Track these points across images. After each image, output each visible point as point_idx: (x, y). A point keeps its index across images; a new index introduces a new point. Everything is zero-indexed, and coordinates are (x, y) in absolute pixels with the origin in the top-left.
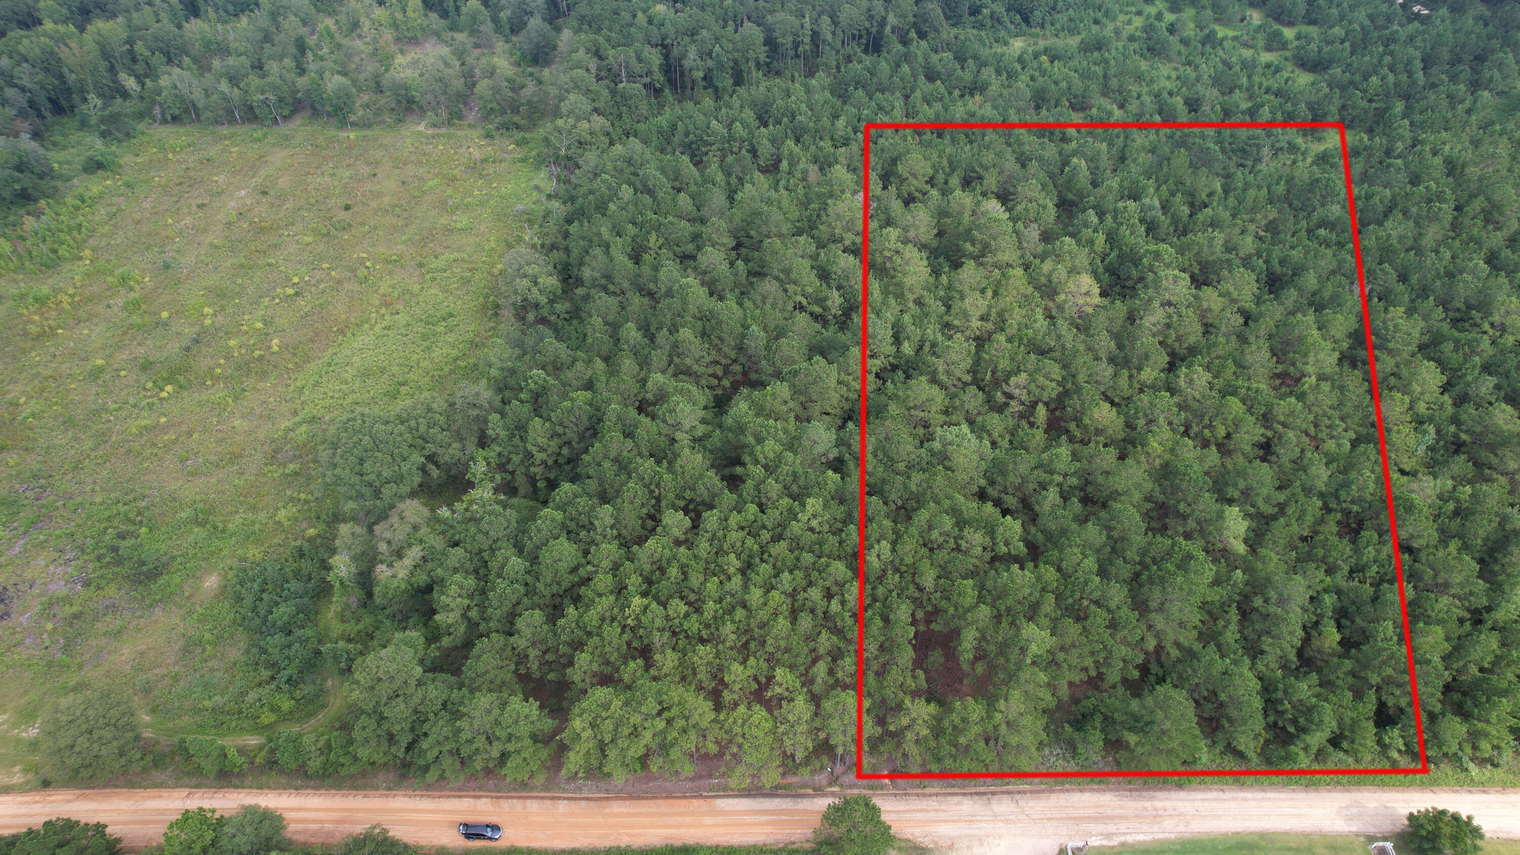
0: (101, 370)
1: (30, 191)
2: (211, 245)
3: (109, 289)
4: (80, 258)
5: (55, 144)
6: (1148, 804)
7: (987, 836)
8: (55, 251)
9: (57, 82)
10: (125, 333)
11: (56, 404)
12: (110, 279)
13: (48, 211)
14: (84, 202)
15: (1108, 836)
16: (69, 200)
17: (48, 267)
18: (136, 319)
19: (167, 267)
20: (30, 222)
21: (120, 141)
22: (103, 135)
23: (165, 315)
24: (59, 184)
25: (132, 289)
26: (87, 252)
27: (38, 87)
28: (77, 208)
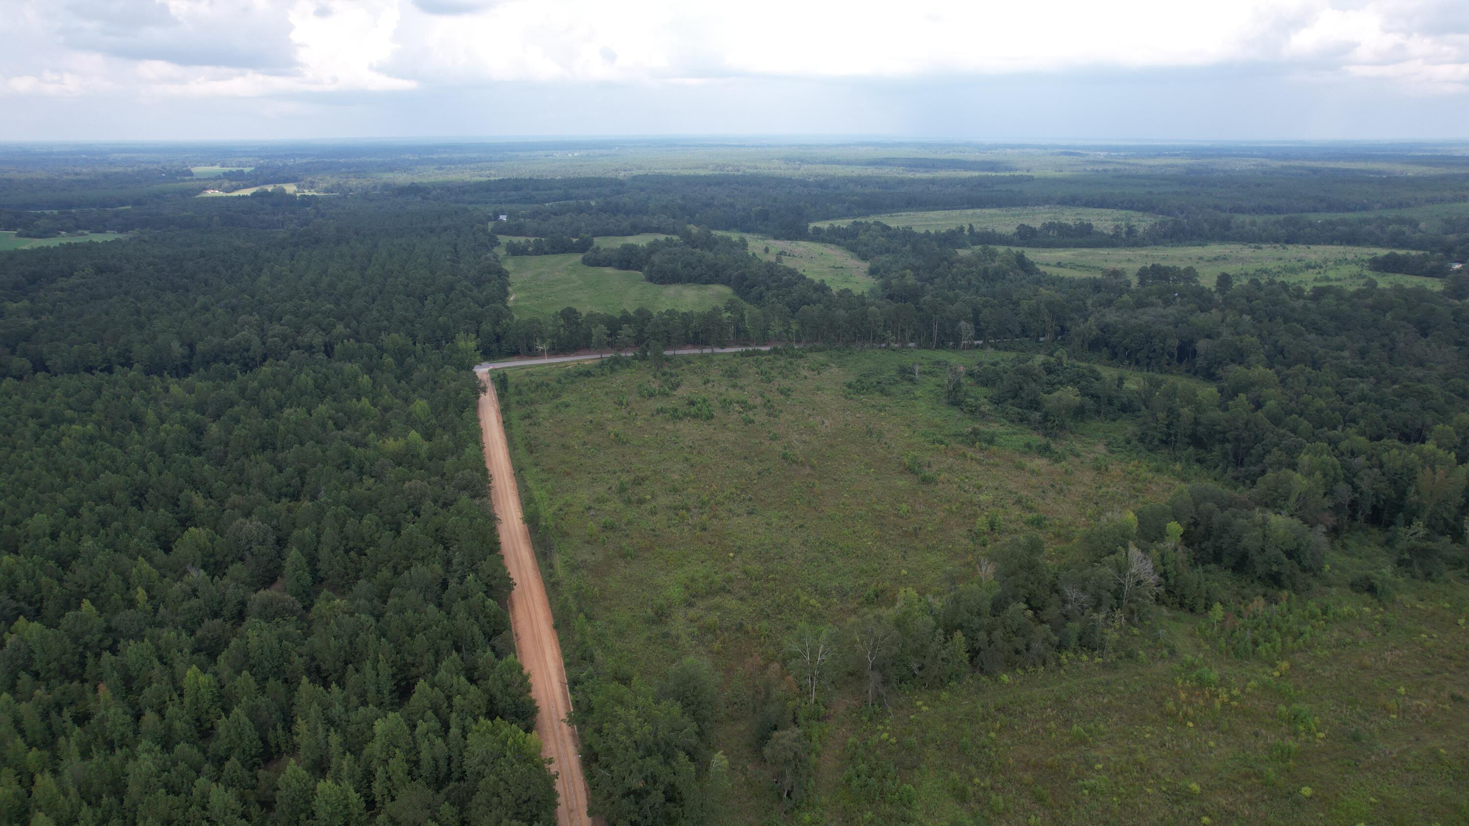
0: (1189, 796)
1: (1283, 577)
2: (1434, 752)
3: (1273, 716)
4: (1273, 665)
5: (1344, 546)
8: (1256, 643)
9: (1394, 496)
10: (1247, 776)
11: (1119, 795)
12: (1282, 708)
13: (1283, 604)
14: (1324, 613)
16: (1312, 605)
17: (1237, 654)
18: (1270, 772)
19: (1356, 738)
20: (1258, 604)
21: (1413, 577)
22: (1400, 563)
23: (1307, 791)
24: (1316, 584)
25: (1296, 734)
26: (1285, 665)
27: (1371, 492)
28: (1313, 616)
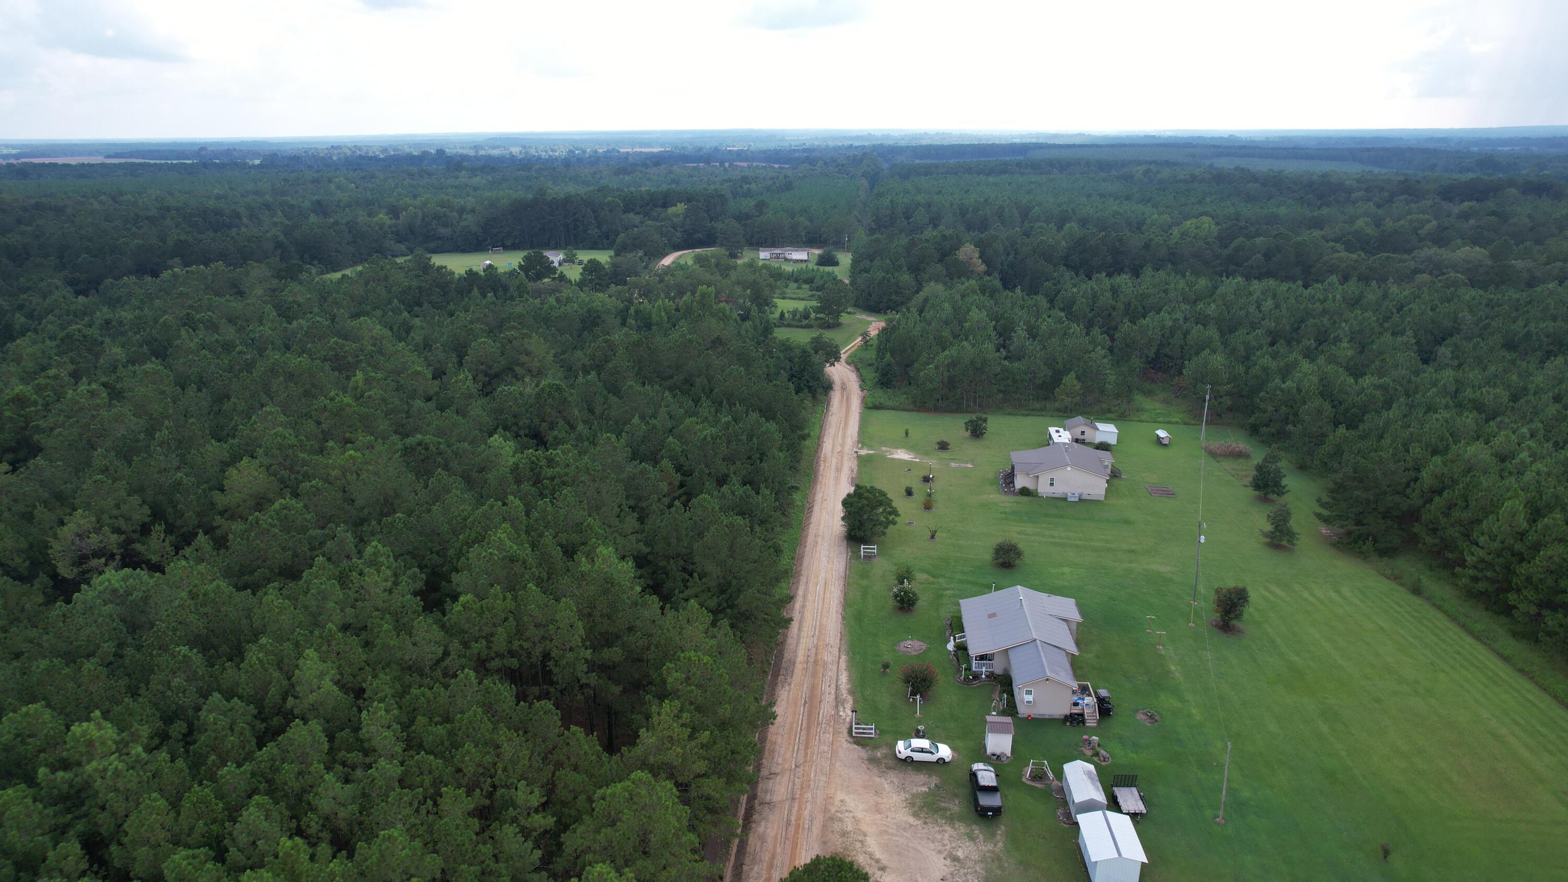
6: (799, 667)
7: (826, 810)
15: (838, 702)
